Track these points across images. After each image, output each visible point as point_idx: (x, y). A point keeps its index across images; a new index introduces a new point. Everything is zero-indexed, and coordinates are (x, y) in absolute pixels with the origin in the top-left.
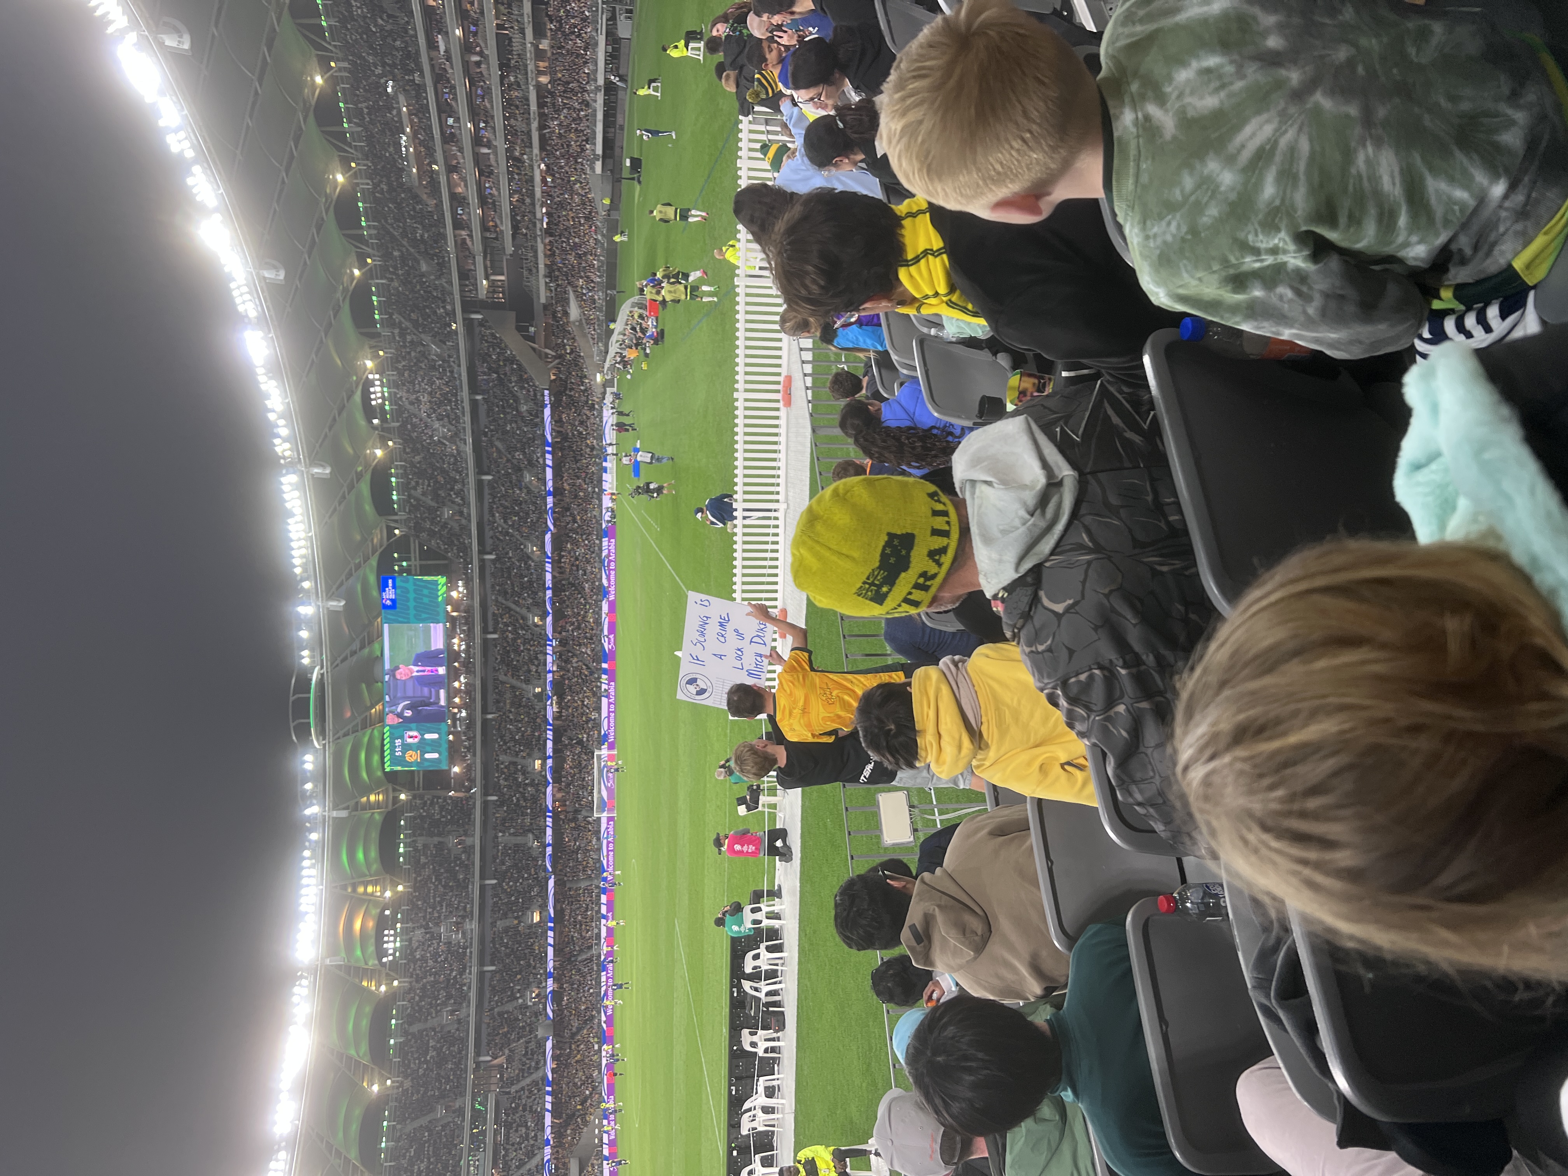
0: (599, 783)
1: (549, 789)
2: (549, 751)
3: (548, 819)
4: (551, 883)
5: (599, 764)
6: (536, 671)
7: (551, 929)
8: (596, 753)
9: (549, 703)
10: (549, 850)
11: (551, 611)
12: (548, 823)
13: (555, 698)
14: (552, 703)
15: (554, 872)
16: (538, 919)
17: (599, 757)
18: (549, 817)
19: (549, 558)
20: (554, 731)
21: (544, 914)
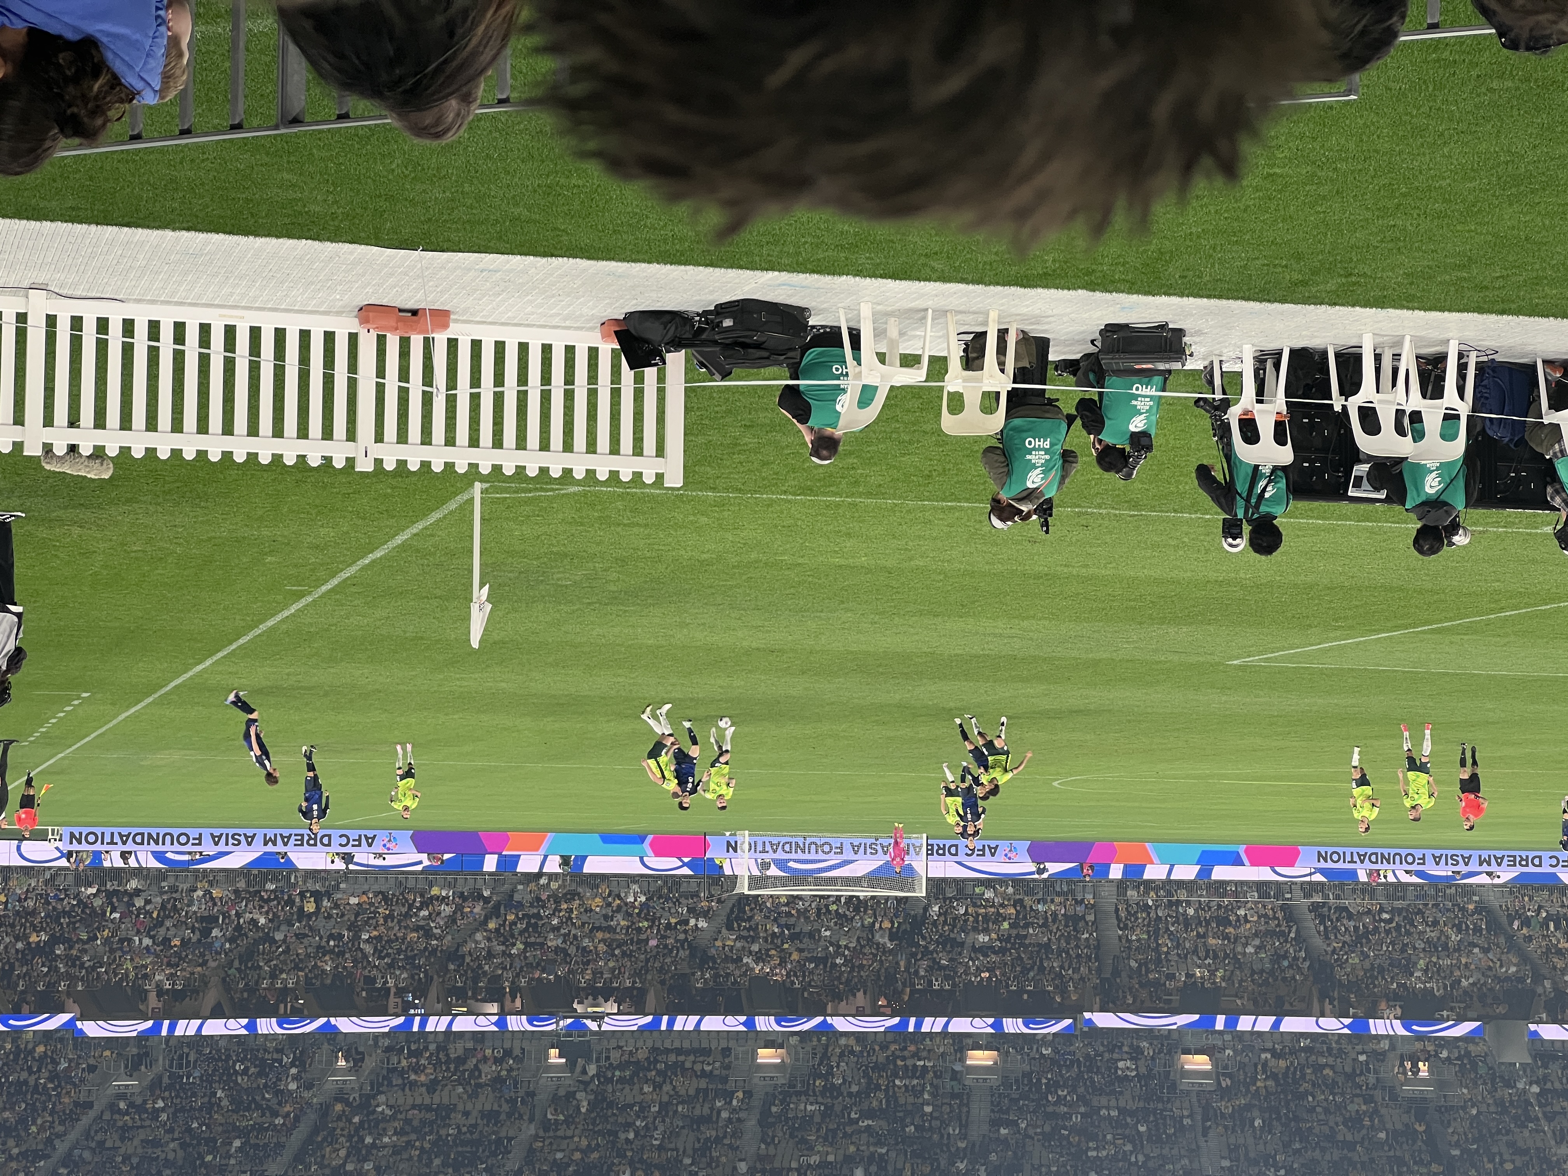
0: (833, 881)
1: (841, 1024)
2: (734, 1023)
3: (925, 1028)
4: (1104, 1020)
5: (776, 881)
6: (497, 1061)
7: (1231, 1023)
8: (744, 888)
9: (593, 1026)
10: (1013, 1025)
11: (322, 1020)
12: (937, 1029)
13: (579, 1008)
14: (595, 1017)
15: (1075, 1011)
16: (1204, 1058)
17: (755, 882)
18: (919, 1025)
19: (157, 1027)
20: (674, 1011)
21: (1189, 1041)
